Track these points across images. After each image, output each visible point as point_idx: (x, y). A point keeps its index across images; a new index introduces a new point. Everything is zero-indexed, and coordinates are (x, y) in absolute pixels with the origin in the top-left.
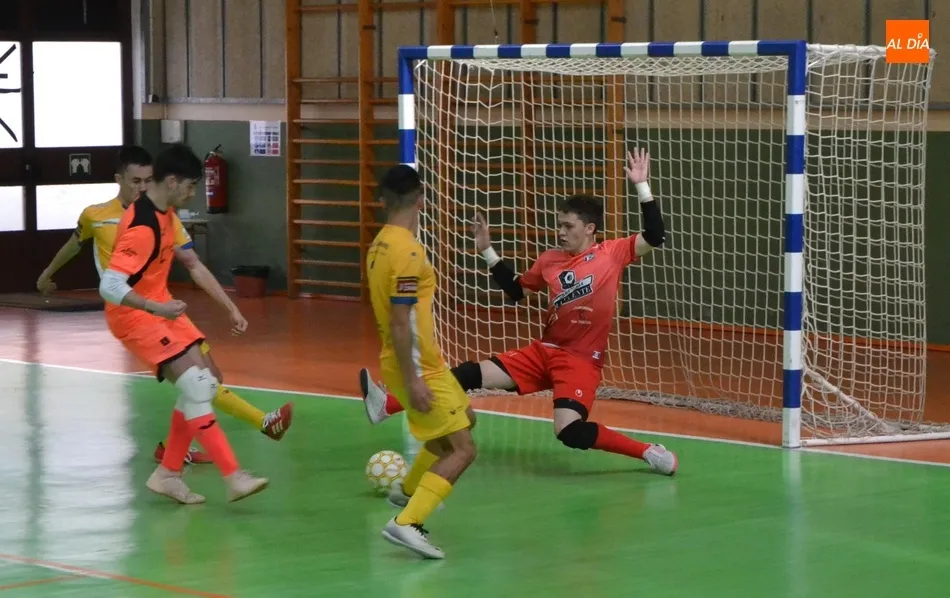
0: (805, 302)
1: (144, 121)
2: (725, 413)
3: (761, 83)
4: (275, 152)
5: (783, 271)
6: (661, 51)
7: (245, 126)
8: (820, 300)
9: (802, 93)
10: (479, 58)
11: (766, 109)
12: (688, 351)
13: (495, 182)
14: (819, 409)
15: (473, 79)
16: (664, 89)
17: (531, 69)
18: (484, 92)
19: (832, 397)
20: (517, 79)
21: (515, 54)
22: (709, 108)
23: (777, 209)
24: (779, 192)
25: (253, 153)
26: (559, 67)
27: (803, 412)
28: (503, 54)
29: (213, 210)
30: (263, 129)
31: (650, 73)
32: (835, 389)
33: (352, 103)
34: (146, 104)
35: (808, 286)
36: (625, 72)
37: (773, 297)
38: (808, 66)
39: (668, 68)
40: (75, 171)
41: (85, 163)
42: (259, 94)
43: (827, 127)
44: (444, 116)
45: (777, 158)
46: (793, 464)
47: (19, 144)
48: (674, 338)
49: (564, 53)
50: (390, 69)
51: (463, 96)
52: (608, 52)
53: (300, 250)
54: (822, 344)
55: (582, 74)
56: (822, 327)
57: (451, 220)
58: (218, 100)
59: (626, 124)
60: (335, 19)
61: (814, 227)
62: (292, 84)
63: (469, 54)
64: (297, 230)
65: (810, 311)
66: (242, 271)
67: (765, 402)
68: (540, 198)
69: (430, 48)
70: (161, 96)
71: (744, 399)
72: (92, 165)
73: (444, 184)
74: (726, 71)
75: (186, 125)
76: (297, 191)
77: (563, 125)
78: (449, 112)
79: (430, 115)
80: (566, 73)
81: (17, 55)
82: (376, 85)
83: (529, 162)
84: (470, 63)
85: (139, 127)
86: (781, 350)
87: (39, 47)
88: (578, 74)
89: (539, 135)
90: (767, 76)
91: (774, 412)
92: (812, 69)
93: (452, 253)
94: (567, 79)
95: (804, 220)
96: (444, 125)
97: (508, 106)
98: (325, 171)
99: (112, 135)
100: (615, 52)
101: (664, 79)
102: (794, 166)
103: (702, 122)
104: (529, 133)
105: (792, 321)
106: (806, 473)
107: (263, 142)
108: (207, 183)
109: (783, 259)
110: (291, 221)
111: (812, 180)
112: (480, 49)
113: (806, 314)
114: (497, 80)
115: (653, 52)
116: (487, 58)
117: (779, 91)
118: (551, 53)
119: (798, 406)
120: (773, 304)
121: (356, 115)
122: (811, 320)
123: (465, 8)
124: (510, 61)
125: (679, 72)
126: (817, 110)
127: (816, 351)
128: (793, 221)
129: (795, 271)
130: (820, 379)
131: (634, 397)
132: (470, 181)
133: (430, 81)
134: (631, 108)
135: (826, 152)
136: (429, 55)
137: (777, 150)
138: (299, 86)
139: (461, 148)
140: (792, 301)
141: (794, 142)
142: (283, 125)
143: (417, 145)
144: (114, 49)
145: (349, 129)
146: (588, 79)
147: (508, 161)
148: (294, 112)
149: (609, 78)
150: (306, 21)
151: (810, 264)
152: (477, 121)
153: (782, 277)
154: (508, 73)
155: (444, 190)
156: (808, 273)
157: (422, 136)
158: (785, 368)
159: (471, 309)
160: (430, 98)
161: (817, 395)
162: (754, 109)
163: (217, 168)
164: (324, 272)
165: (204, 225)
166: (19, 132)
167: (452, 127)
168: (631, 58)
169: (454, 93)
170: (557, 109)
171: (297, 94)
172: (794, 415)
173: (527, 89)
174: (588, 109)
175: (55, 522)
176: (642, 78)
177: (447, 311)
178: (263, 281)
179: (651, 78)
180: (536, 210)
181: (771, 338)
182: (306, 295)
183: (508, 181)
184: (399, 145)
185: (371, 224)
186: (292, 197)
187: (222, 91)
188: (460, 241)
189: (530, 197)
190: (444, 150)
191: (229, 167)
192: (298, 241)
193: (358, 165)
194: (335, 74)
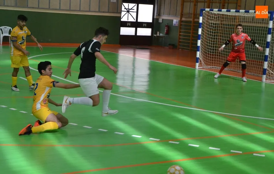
0: (269, 57)
2: (252, 75)
4: (177, 25)
5: (265, 51)
6: (247, 12)
7: (173, 20)
8: (271, 57)
9: (272, 20)
10: (214, 11)
11: (265, 23)
13: (215, 33)
14: (269, 76)
15: (213, 15)
16: (246, 19)
17: (223, 14)
18: (214, 17)
19: (272, 74)
20: (220, 15)
21: (221, 11)
22: (254, 22)
23: (265, 40)
24: (266, 38)
25: (173, 25)
26: (228, 14)
27: (266, 76)
28: (218, 11)
29: (166, 34)
30: (176, 21)
32: (272, 72)
33: (191, 18)
34: (156, 16)
35: (269, 54)
36: (240, 15)
37: (263, 56)
39: (248, 15)
40: (144, 26)
42: (175, 15)
44: (207, 21)
45: (266, 32)
46: (263, 85)
47: (135, 21)
49: (229, 11)
50: (198, 12)
51: (211, 17)
52: (237, 11)
53: (180, 42)
54: (271, 64)
56: (271, 62)
57: (207, 38)
58: (169, 16)
60: (190, 3)
61: (272, 44)
62: (181, 14)
63: (212, 10)
64: (180, 38)
65: (269, 58)
66: (170, 45)
67: (259, 74)
68: (222, 36)
69: (206, 9)
70: (159, 14)
71: (255, 73)
72: (147, 25)
73: (206, 32)
75: (163, 20)
76: (180, 32)
79: (205, 20)
81: (136, 6)
82: (196, 15)
83: (221, 30)
84: (212, 12)
85: (155, 19)
86: (263, 65)
87: (140, 5)
88: (231, 15)
89: (223, 25)
91: (261, 75)
93: (206, 44)
94: (229, 16)
95: (270, 43)
97: (218, 20)
98: (185, 29)
99: (150, 20)
100: (239, 12)
101: (247, 17)
102: (269, 33)
103: (253, 25)
104: (222, 25)
105: (266, 60)
106: (266, 86)
107: (175, 23)
108: (165, 29)
110: (179, 37)
111: (272, 36)
112: (215, 10)
113: (268, 59)
114: (217, 15)
115: (245, 12)
116: (216, 11)
117: (268, 20)
118: (227, 11)
119: (265, 74)
120: (263, 57)
121: (192, 20)
122: (269, 60)
123: (212, 3)
124: (219, 12)
125: (250, 16)
127: (270, 66)
128: (268, 43)
129: (267, 51)
130: (270, 70)
131: (236, 71)
132: (210, 32)
133: (205, 15)
134: (240, 21)
136: (206, 10)
137: (266, 30)
138: (182, 14)
139: (209, 26)
140: (266, 57)
141: (270, 29)
142: (179, 21)
144: (152, 6)
145: (190, 22)
146: (233, 16)
147: (217, 29)
148: (181, 19)
149: (237, 16)
150: (185, 3)
151: (270, 51)
152: (213, 22)
153: (265, 52)
154: (219, 14)
155: (206, 33)
157: (203, 24)
158: (264, 68)
159: (208, 54)
160: (205, 18)
161: (269, 73)
162: (263, 23)
163: (167, 27)
165: (164, 36)
166: (135, 19)
167: (208, 23)
168: (241, 13)
169: (209, 17)
170: (227, 21)
171: (182, 16)
172: (264, 76)
173: (222, 17)
174: (232, 21)
175: (136, 83)
176: (243, 16)
177: (204, 54)
178: (173, 46)
179: (244, 16)
180: (221, 38)
181: (262, 63)
182: (180, 49)
183: (217, 33)
184: (199, 25)
185: (193, 38)
186: (179, 33)
187: (169, 14)
188: (208, 42)
189: (221, 36)
190: (206, 27)
191: (169, 27)
192: (180, 40)
193: (191, 28)
194: (189, 12)
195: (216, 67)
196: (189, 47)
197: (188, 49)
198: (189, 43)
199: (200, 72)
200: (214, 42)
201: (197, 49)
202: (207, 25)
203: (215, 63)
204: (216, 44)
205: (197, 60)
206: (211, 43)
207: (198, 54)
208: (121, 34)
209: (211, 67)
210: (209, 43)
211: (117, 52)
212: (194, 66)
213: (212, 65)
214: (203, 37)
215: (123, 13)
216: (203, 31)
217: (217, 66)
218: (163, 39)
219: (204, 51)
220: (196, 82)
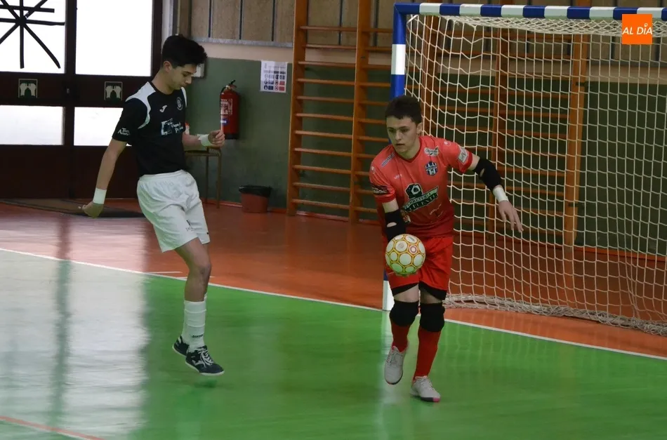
4: (282, 89)
10: (464, 15)
12: (634, 278)
13: (472, 124)
15: (458, 34)
17: (508, 26)
18: (467, 46)
20: (496, 35)
21: (496, 13)
22: (664, 66)
25: (262, 89)
26: (534, 26)
28: (485, 12)
30: (272, 68)
31: (614, 34)
33: (349, 50)
36: (592, 33)
40: (108, 96)
41: (118, 90)
42: (270, 37)
44: (431, 64)
47: (62, 71)
48: (622, 266)
49: (539, 14)
50: (386, 19)
51: (448, 47)
52: (578, 14)
53: (299, 175)
55: (554, 33)
58: (235, 41)
59: (589, 78)
62: (299, 30)
63: (455, 12)
64: (297, 157)
66: (248, 190)
69: (422, 4)
72: (124, 92)
76: (298, 123)
77: (534, 76)
78: (435, 61)
79: (418, 63)
80: (539, 31)
82: (372, 34)
83: (502, 107)
84: (455, 19)
88: (550, 32)
89: (512, 85)
94: (540, 36)
96: (430, 72)
97: (486, 58)
98: (324, 107)
99: (141, 67)
100: (584, 15)
104: (504, 83)
107: (272, 79)
108: (222, 113)
110: (293, 151)
112: (465, 7)
114: (479, 35)
115: (618, 15)
116: (471, 16)
118: (527, 13)
121: (352, 60)
124: (490, 19)
131: (584, 316)
132: (450, 122)
133: (420, 34)
134: (595, 64)
136: (421, 11)
138: (306, 32)
139: (443, 93)
142: (289, 65)
143: (406, 88)
145: (346, 71)
146: (558, 38)
147: (484, 105)
148: (299, 55)
149: (577, 37)
152: (459, 70)
154: (488, 29)
157: (410, 81)
160: (419, 48)
163: (231, 100)
164: (319, 195)
166: (62, 62)
167: (437, 74)
168: (598, 20)
169: (440, 44)
171: (303, 40)
173: (504, 44)
174: (557, 63)
176: (606, 38)
178: (266, 199)
179: (614, 39)
180: (506, 149)
182: (303, 213)
183: (483, 123)
184: (390, 87)
185: (361, 155)
186: (294, 128)
187: (239, 34)
189: (501, 138)
190: (429, 94)
191: (242, 99)
192: (298, 167)
193: (352, 104)
194: (337, 23)
195: (484, 297)
196: (347, 202)
197: (344, 212)
198: (344, 179)
202: (429, 86)
203: (479, 279)
209: (463, 297)
212: (376, 298)
213: (467, 291)
217: (490, 293)
218: (214, 161)
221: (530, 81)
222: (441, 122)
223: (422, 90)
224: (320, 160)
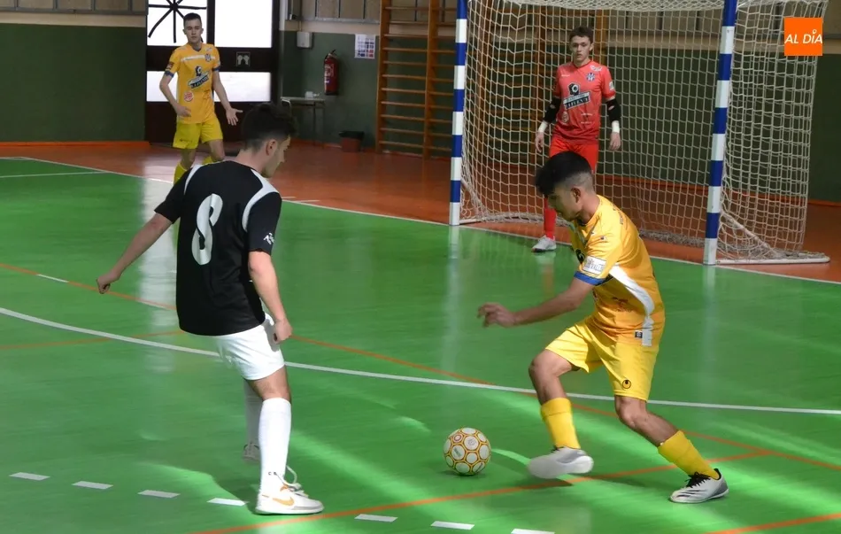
0: (725, 167)
1: (286, 32)
2: (665, 240)
3: (703, 18)
4: (371, 56)
5: (711, 146)
7: (352, 38)
8: (735, 166)
9: (732, 25)
11: (706, 36)
12: (642, 198)
13: (518, 81)
14: (730, 240)
15: (507, 10)
16: (636, 20)
18: (514, 20)
19: (740, 232)
20: (537, 10)
22: (666, 34)
23: (709, 105)
24: (712, 93)
25: (356, 56)
27: (719, 242)
29: (328, 93)
30: (364, 40)
31: (627, 9)
32: (741, 227)
33: (424, 25)
34: (288, 20)
35: (727, 157)
36: (611, 8)
37: (702, 164)
38: (738, 7)
39: (640, 6)
40: (239, 63)
41: (247, 58)
42: (362, 16)
43: (748, 49)
44: (486, 34)
45: (712, 69)
46: (710, 276)
48: (633, 189)
51: (499, 21)
53: (384, 122)
54: (735, 196)
55: (582, 9)
56: (735, 185)
57: (487, 105)
58: (335, 19)
59: (609, 44)
61: (734, 117)
62: (384, 10)
64: (383, 109)
65: (728, 174)
66: (345, 134)
67: (693, 234)
70: (298, 16)
71: (678, 231)
72: (251, 60)
73: (483, 80)
74: (680, 9)
75: (313, 36)
76: (384, 82)
77: (566, 43)
78: (489, 32)
79: (476, 33)
80: (570, 8)
82: (441, 13)
83: (542, 68)
85: (283, 35)
86: (706, 199)
88: (578, 9)
89: (549, 50)
90: (708, 13)
91: (698, 240)
92: (740, 8)
93: (486, 128)
94: (570, 12)
95: (728, 111)
96: (486, 40)
97: (529, 29)
98: (403, 70)
99: (264, 41)
101: (637, 14)
102: (723, 75)
103: (662, 44)
104: (543, 48)
105: (715, 179)
106: (718, 281)
107: (363, 49)
108: (326, 75)
109: (711, 138)
110: (380, 104)
111: (735, 85)
113: (725, 176)
114: (523, 11)
117: (716, 23)
119: (715, 237)
120: (702, 168)
121: (426, 32)
122: (728, 180)
126: (742, 37)
127: (730, 201)
128: (720, 113)
129: (719, 147)
130: (732, 220)
132: (501, 79)
133: (478, 11)
134: (613, 33)
135: (746, 66)
137: (712, 63)
138: (390, 11)
139: (496, 57)
140: (716, 166)
141: (725, 59)
142: (377, 37)
143: (467, 54)
145: (420, 42)
146: (585, 12)
147: (527, 66)
148: (385, 29)
149: (599, 12)
151: (730, 142)
152: (508, 39)
153: (710, 151)
154: (530, 6)
155: (483, 85)
156: (728, 148)
157: (470, 48)
158: (708, 211)
159: (497, 165)
160: (477, 22)
161: (729, 231)
162: (698, 36)
163: (333, 65)
164: (401, 137)
165: (320, 102)
167: (491, 43)
169: (493, 19)
170: (563, 32)
171: (388, 17)
172: (712, 243)
173: (543, 18)
176: (621, 13)
177: (481, 165)
178: (360, 141)
179: (627, 12)
180: (544, 100)
181: (699, 191)
182: (387, 152)
183: (527, 80)
184: (455, 54)
185: (433, 107)
186: (381, 86)
187: (339, 13)
188: (492, 119)
189: (541, 91)
190: (484, 57)
191: (340, 65)
192: (383, 116)
193: (425, 67)
194: (414, 4)
195: (527, 214)
196: (421, 143)
197: (420, 151)
198: (419, 125)
199: (465, 237)
200: (516, 117)
201: (453, 146)
202: (485, 52)
203: (523, 200)
204: (525, 125)
205: (454, 191)
206: (507, 124)
207: (458, 168)
208: (148, 100)
209: (511, 214)
210: (499, 122)
211: (138, 170)
212: (444, 217)
213: (514, 209)
214: (473, 98)
215: (153, 15)
216: (474, 78)
217: (532, 211)
218: (319, 112)
219: (480, 155)
220: (454, 276)
221: (562, 47)
222: (495, 79)
223: (480, 55)
224: (400, 110)
